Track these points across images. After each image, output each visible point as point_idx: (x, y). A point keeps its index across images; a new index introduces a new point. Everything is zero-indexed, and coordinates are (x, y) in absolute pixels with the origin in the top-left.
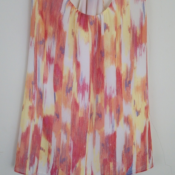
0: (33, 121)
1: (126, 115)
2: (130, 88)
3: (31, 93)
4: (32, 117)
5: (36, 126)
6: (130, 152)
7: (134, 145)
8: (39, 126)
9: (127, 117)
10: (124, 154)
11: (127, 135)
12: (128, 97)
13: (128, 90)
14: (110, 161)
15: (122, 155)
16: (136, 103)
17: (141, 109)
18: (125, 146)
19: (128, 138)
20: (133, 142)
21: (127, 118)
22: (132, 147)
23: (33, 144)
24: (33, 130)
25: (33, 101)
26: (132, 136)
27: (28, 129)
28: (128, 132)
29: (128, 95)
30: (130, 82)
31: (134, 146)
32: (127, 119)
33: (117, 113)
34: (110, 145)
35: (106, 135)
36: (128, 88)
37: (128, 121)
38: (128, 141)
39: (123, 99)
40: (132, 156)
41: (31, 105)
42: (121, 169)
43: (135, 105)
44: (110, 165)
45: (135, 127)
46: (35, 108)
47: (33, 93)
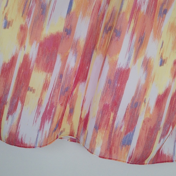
0: (23, 48)
1: (148, 57)
2: (163, 20)
3: (27, 6)
4: (22, 42)
5: (26, 57)
6: (137, 109)
7: (145, 102)
8: (30, 58)
9: (149, 59)
10: (129, 109)
11: (140, 85)
12: (158, 31)
13: (160, 22)
14: (112, 110)
15: (127, 109)
16: (163, 47)
17: (167, 58)
18: (133, 99)
19: (139, 89)
20: (145, 98)
21: (148, 61)
22: (141, 103)
23: (18, 82)
24: (21, 62)
25: (27, 19)
26: (146, 90)
27: (14, 60)
28: (143, 82)
29: (159, 29)
30: (165, 12)
31: (143, 103)
32: (147, 63)
33: (139, 41)
34: (119, 85)
35: (118, 66)
36: (161, 18)
37: (147, 65)
38: (138, 92)
39: (153, 30)
40: (138, 117)
41: (24, 23)
42: (119, 126)
43: (162, 49)
44: (110, 117)
45: (154, 79)
46: (29, 29)
47: (30, 7)
